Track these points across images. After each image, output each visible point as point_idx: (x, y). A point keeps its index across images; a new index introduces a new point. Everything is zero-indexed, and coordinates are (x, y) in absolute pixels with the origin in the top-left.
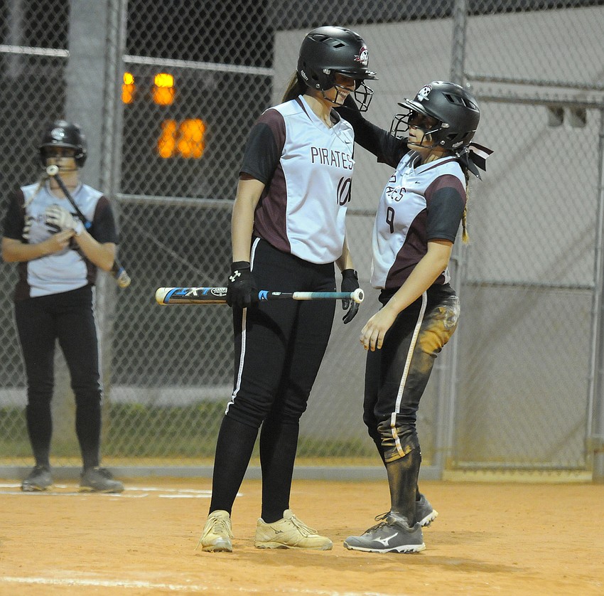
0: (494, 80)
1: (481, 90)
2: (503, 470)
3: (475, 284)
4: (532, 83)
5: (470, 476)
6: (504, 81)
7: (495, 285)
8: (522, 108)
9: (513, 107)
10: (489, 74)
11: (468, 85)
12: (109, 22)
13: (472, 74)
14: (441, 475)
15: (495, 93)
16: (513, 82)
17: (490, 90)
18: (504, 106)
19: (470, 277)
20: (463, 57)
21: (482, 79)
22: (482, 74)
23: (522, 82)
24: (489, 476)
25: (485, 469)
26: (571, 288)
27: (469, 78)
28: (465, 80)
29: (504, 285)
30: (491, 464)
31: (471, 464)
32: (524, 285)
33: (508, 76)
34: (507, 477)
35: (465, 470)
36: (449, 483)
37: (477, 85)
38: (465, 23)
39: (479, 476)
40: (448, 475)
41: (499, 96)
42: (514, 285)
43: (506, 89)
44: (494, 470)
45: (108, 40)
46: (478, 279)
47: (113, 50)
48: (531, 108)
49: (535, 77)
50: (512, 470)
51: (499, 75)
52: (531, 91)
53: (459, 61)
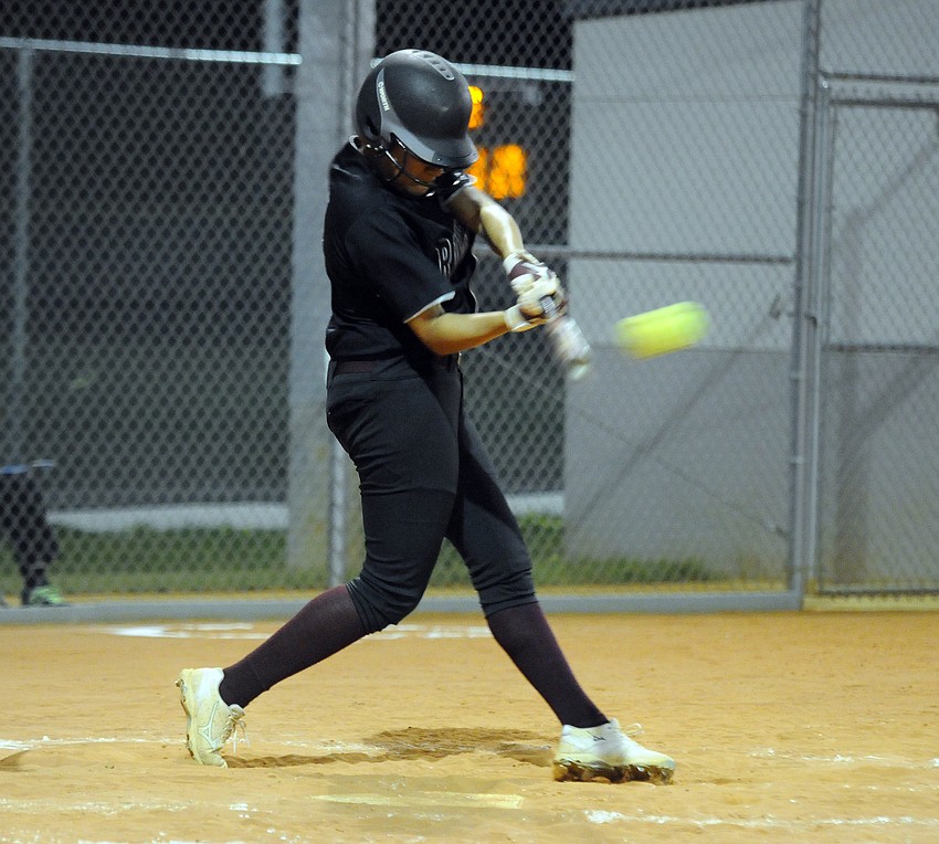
0: (860, 77)
1: (843, 90)
2: (884, 594)
3: (841, 348)
4: (911, 80)
5: (840, 603)
6: (873, 78)
7: (867, 348)
8: (898, 113)
9: (886, 112)
10: (853, 70)
11: (825, 84)
12: (343, 15)
13: (829, 69)
14: (801, 603)
15: (861, 95)
16: (886, 79)
17: (855, 91)
18: (873, 112)
19: (834, 339)
20: (817, 48)
21: (844, 76)
22: (842, 70)
23: (898, 79)
24: (866, 603)
25: (859, 594)
27: (826, 76)
28: (821, 79)
29: (880, 348)
30: (868, 587)
31: (842, 588)
32: (906, 348)
33: (878, 71)
34: (890, 603)
35: (833, 595)
36: (811, 613)
37: (837, 85)
39: (852, 603)
40: (810, 601)
41: (868, 98)
42: (893, 348)
43: (875, 90)
44: (872, 594)
45: (343, 39)
46: (845, 341)
47: (350, 52)
48: (910, 114)
49: (915, 72)
50: (896, 594)
51: (866, 70)
52: (910, 91)
53: (812, 54)
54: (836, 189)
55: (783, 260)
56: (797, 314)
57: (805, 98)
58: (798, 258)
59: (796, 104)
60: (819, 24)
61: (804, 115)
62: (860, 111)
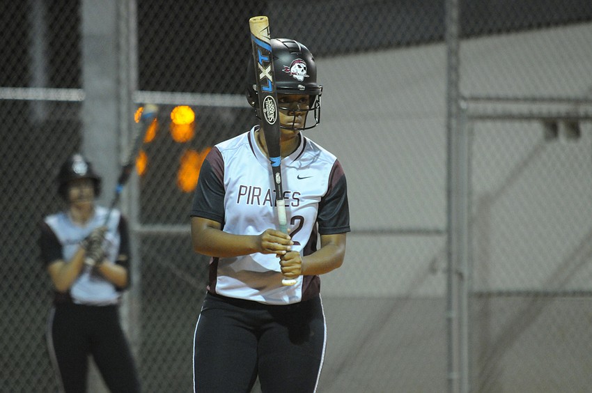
0: (489, 99)
1: (477, 109)
3: (481, 295)
4: (526, 100)
6: (498, 99)
7: (500, 294)
8: (517, 124)
9: (508, 124)
10: (484, 94)
11: (464, 105)
12: (118, 64)
13: (467, 94)
15: (489, 112)
16: (507, 100)
17: (485, 109)
18: (499, 124)
19: (476, 288)
20: (457, 79)
21: (475, 99)
22: (476, 94)
23: (516, 100)
26: (574, 293)
27: (464, 99)
28: (461, 101)
29: (509, 294)
32: (528, 293)
33: (502, 94)
37: (473, 105)
38: (458, 46)
41: (494, 114)
42: (519, 293)
43: (500, 107)
46: (483, 289)
47: (124, 91)
48: (526, 124)
51: (493, 94)
52: (524, 108)
53: (453, 84)
54: (474, 179)
55: (438, 232)
56: (449, 271)
57: (450, 115)
58: (449, 231)
59: (442, 120)
60: (458, 61)
61: (449, 128)
62: (489, 124)
